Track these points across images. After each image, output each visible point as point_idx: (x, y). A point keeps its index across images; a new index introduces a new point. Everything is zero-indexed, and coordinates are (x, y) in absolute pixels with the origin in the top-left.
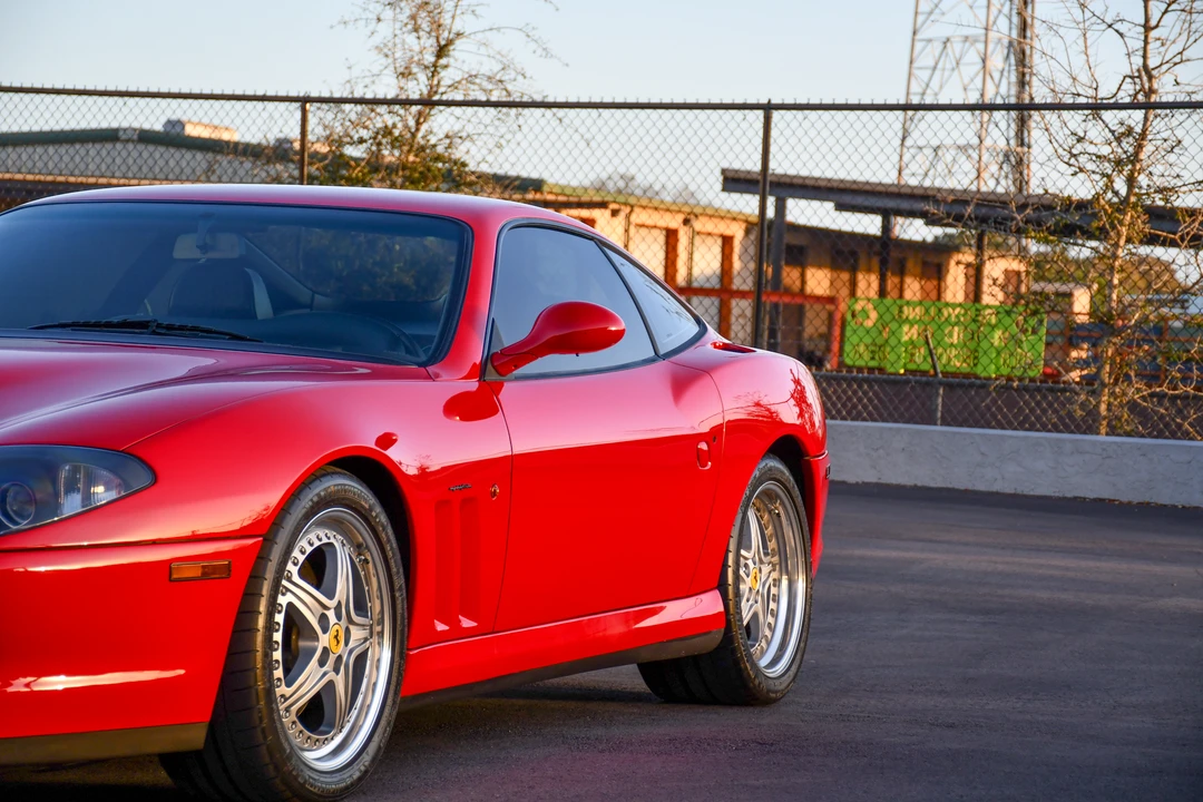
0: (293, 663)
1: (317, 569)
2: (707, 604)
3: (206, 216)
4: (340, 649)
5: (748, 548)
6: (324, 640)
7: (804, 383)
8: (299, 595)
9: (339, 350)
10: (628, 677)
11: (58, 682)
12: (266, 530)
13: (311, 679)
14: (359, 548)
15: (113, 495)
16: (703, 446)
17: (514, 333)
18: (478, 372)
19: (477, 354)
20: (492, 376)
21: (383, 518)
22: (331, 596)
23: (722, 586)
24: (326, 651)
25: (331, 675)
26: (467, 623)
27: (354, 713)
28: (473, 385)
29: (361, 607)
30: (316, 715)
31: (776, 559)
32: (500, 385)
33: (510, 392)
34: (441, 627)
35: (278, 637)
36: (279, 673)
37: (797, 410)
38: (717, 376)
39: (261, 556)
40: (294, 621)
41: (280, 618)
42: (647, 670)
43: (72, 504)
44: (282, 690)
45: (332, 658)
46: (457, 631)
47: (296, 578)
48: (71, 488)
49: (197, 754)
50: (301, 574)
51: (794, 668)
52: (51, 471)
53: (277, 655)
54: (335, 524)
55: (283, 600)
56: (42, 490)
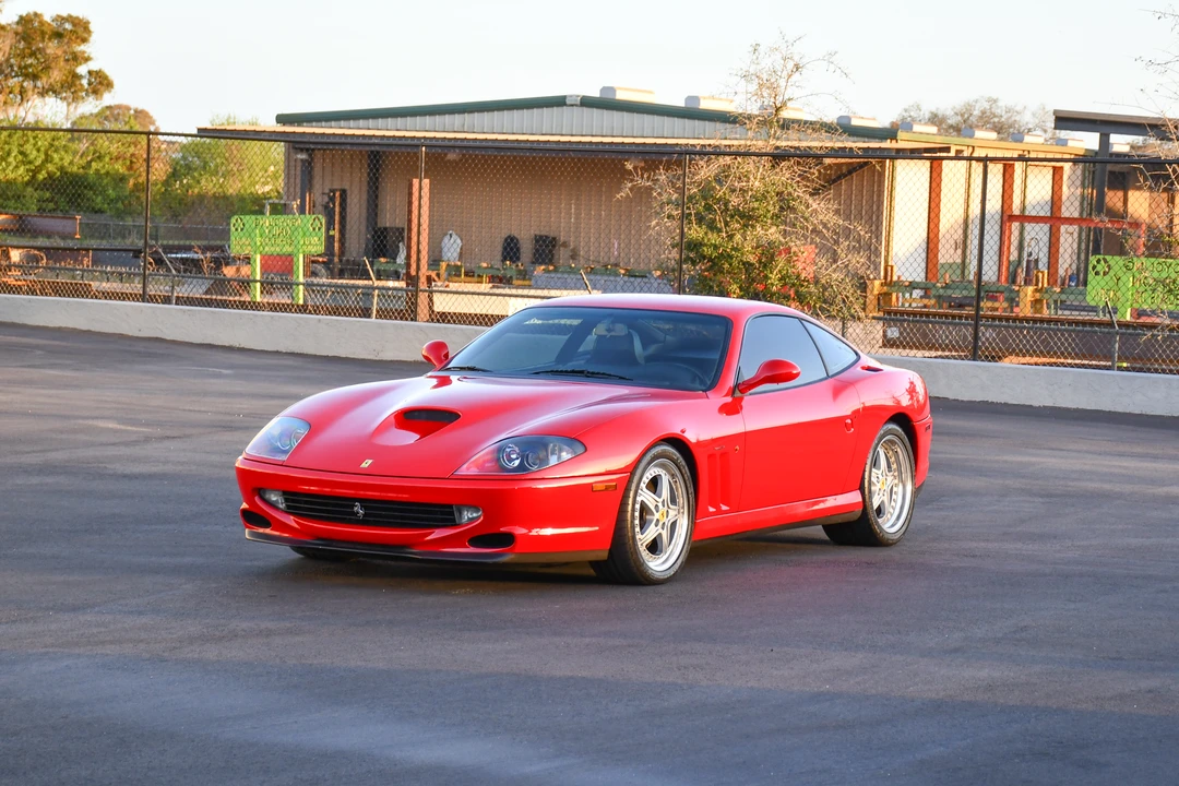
0: (643, 525)
1: (654, 484)
2: (854, 497)
3: (610, 315)
4: (665, 520)
5: (879, 469)
6: (657, 516)
7: (915, 383)
8: (646, 496)
9: (667, 383)
10: (818, 532)
11: (548, 531)
12: (632, 470)
13: (651, 533)
14: (673, 476)
15: (570, 456)
16: (849, 421)
17: (749, 374)
18: (732, 392)
19: (731, 382)
20: (738, 394)
21: (684, 463)
22: (660, 497)
23: (862, 489)
24: (658, 520)
25: (660, 531)
26: (724, 508)
27: (671, 547)
28: (729, 399)
29: (673, 500)
30: (654, 547)
31: (896, 474)
32: (742, 399)
33: (747, 399)
34: (712, 509)
35: (637, 514)
36: (638, 529)
37: (909, 397)
38: (858, 386)
39: (630, 481)
40: (644, 509)
41: (638, 506)
42: (827, 528)
43: (553, 460)
44: (639, 536)
45: (661, 524)
46: (719, 511)
47: (645, 489)
48: (553, 453)
49: (604, 561)
50: (647, 487)
51: (904, 528)
52: (545, 446)
53: (637, 522)
54: (662, 466)
55: (639, 499)
56: (542, 454)
